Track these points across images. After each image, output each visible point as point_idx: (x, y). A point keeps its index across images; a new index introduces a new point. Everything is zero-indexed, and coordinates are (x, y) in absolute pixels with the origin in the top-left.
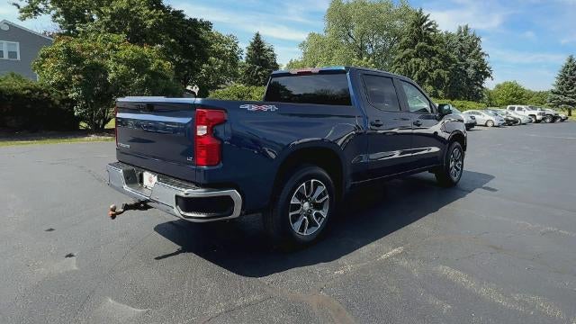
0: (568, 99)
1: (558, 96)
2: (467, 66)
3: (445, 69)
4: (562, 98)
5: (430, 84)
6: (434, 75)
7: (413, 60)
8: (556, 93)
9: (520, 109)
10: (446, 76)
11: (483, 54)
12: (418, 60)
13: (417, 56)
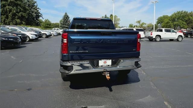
0: (66, 26)
1: (63, 25)
2: (33, 12)
3: (25, 12)
4: (64, 26)
5: (18, 18)
6: (20, 14)
7: (7, 7)
8: (62, 24)
9: (57, 30)
10: (26, 15)
11: (38, 8)
12: (11, 7)
13: (9, 5)
